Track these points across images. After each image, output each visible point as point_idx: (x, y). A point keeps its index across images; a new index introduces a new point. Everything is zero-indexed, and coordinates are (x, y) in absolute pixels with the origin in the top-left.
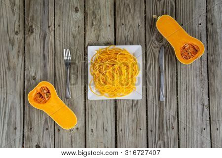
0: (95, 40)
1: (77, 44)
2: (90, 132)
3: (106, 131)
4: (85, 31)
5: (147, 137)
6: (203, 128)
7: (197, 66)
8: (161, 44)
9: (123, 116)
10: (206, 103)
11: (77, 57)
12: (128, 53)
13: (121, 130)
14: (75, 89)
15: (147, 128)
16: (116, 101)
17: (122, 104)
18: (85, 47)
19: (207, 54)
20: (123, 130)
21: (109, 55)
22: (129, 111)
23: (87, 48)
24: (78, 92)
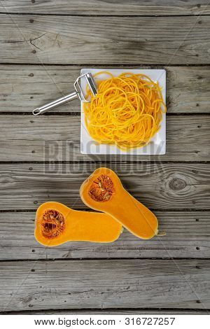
0: (175, 82)
1: (170, 52)
2: (29, 72)
3: (32, 98)
4: (190, 65)
5: (22, 162)
6: (35, 249)
7: (132, 243)
8: (168, 186)
9: (54, 124)
10: (73, 255)
11: (149, 53)
12: (154, 133)
13: (32, 122)
14: (98, 49)
15: (35, 162)
16: (79, 114)
17: (73, 124)
18: (164, 65)
19: (151, 259)
20: (32, 124)
21: (152, 102)
22: (62, 134)
23: (163, 68)
24: (93, 53)
